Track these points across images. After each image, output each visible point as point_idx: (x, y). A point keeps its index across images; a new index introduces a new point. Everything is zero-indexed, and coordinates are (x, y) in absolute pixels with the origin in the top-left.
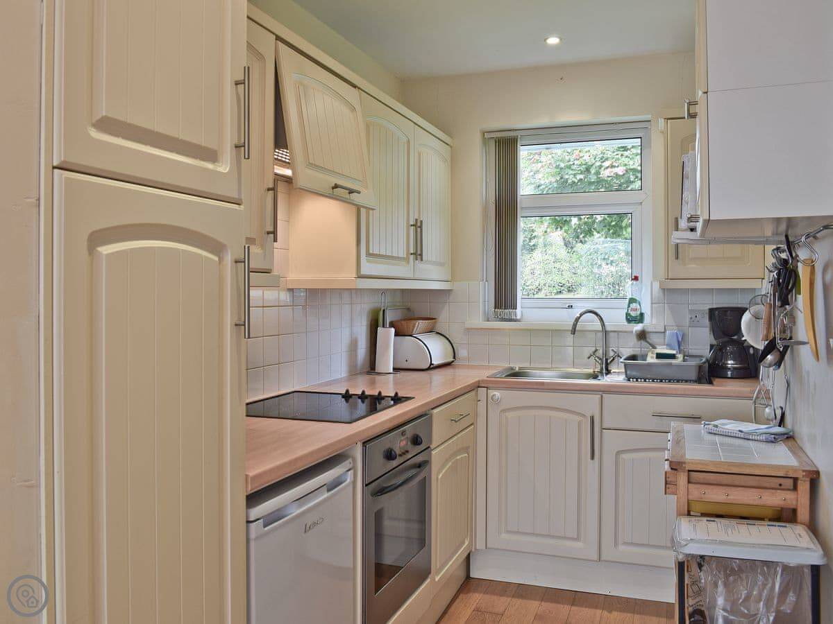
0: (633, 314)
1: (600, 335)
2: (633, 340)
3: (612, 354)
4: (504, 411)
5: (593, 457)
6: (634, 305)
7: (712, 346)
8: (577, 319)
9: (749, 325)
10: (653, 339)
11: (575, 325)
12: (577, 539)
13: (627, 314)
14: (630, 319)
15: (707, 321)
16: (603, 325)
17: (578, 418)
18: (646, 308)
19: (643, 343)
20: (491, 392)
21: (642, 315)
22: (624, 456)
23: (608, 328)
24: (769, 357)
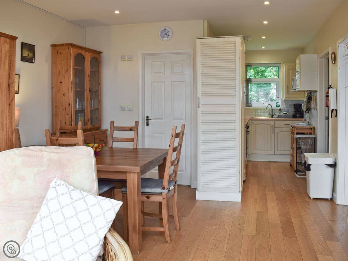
0: (278, 105)
1: (271, 110)
2: (278, 111)
3: (273, 114)
4: (255, 125)
5: (273, 133)
6: (278, 103)
7: (294, 112)
8: (267, 106)
9: (303, 106)
10: (282, 111)
11: (267, 108)
12: (270, 150)
13: (276, 105)
14: (277, 106)
15: (293, 107)
16: (272, 108)
17: (270, 126)
18: (280, 104)
19: (280, 111)
20: (252, 121)
21: (279, 105)
22: (279, 133)
23: (273, 108)
24: (307, 111)
